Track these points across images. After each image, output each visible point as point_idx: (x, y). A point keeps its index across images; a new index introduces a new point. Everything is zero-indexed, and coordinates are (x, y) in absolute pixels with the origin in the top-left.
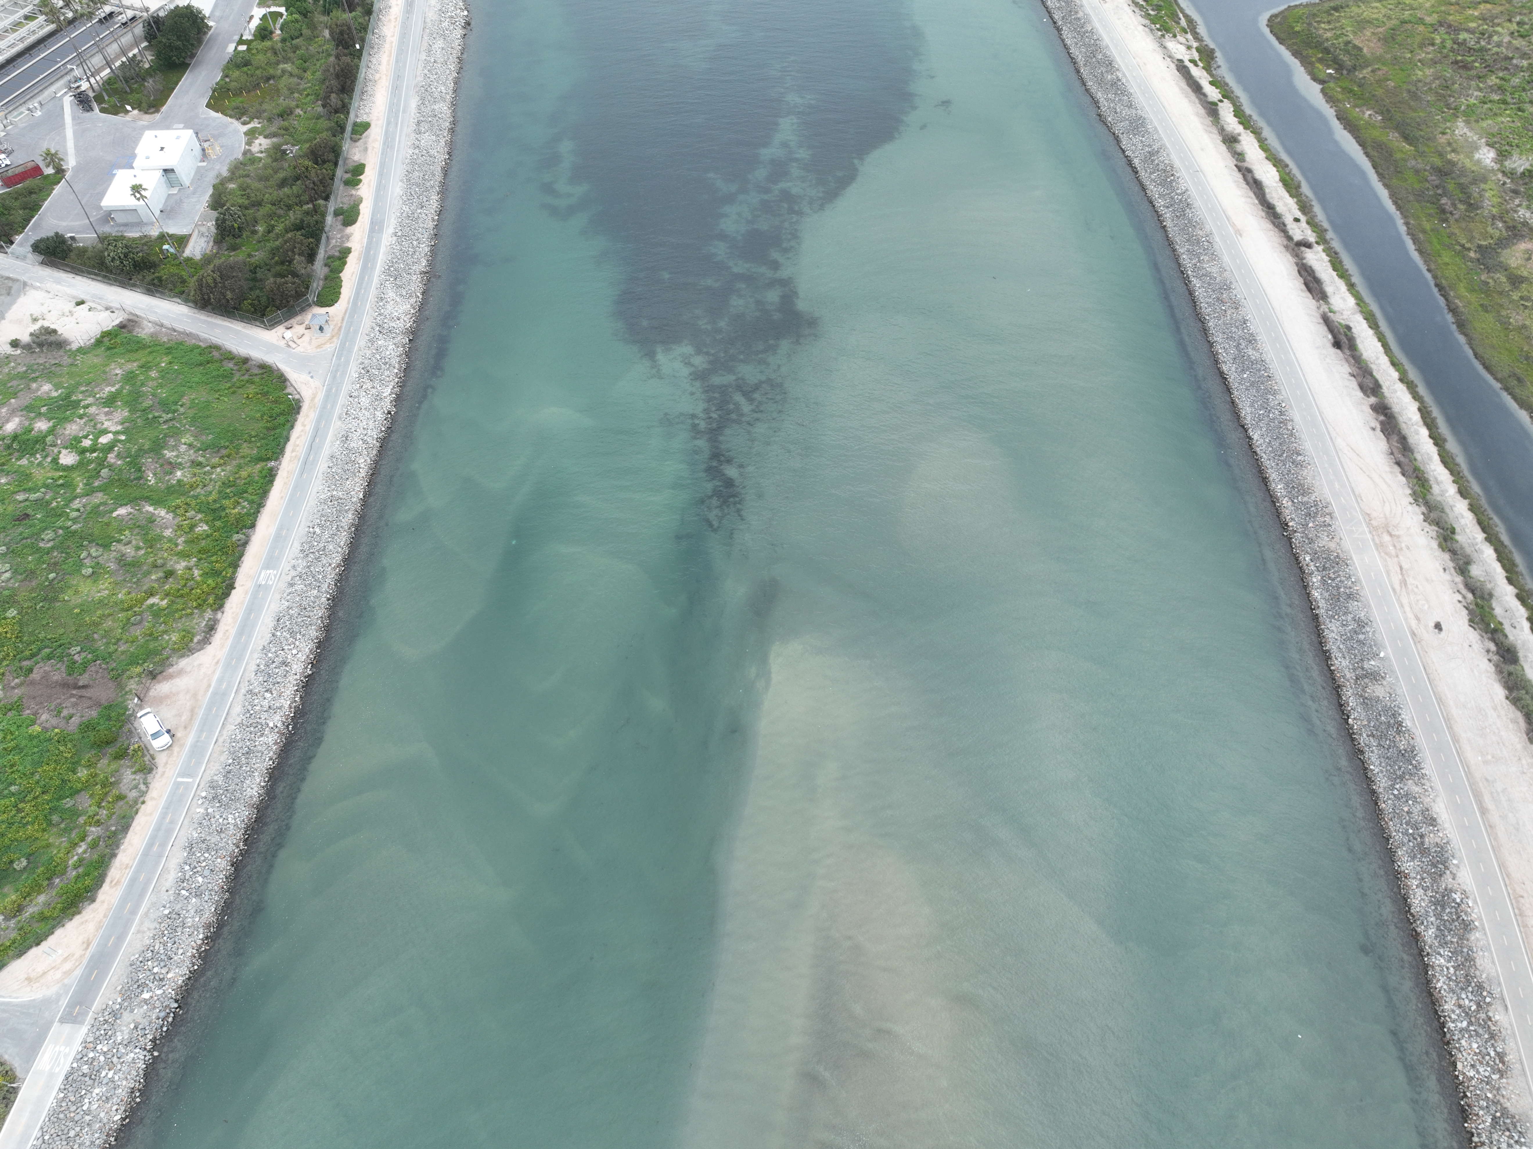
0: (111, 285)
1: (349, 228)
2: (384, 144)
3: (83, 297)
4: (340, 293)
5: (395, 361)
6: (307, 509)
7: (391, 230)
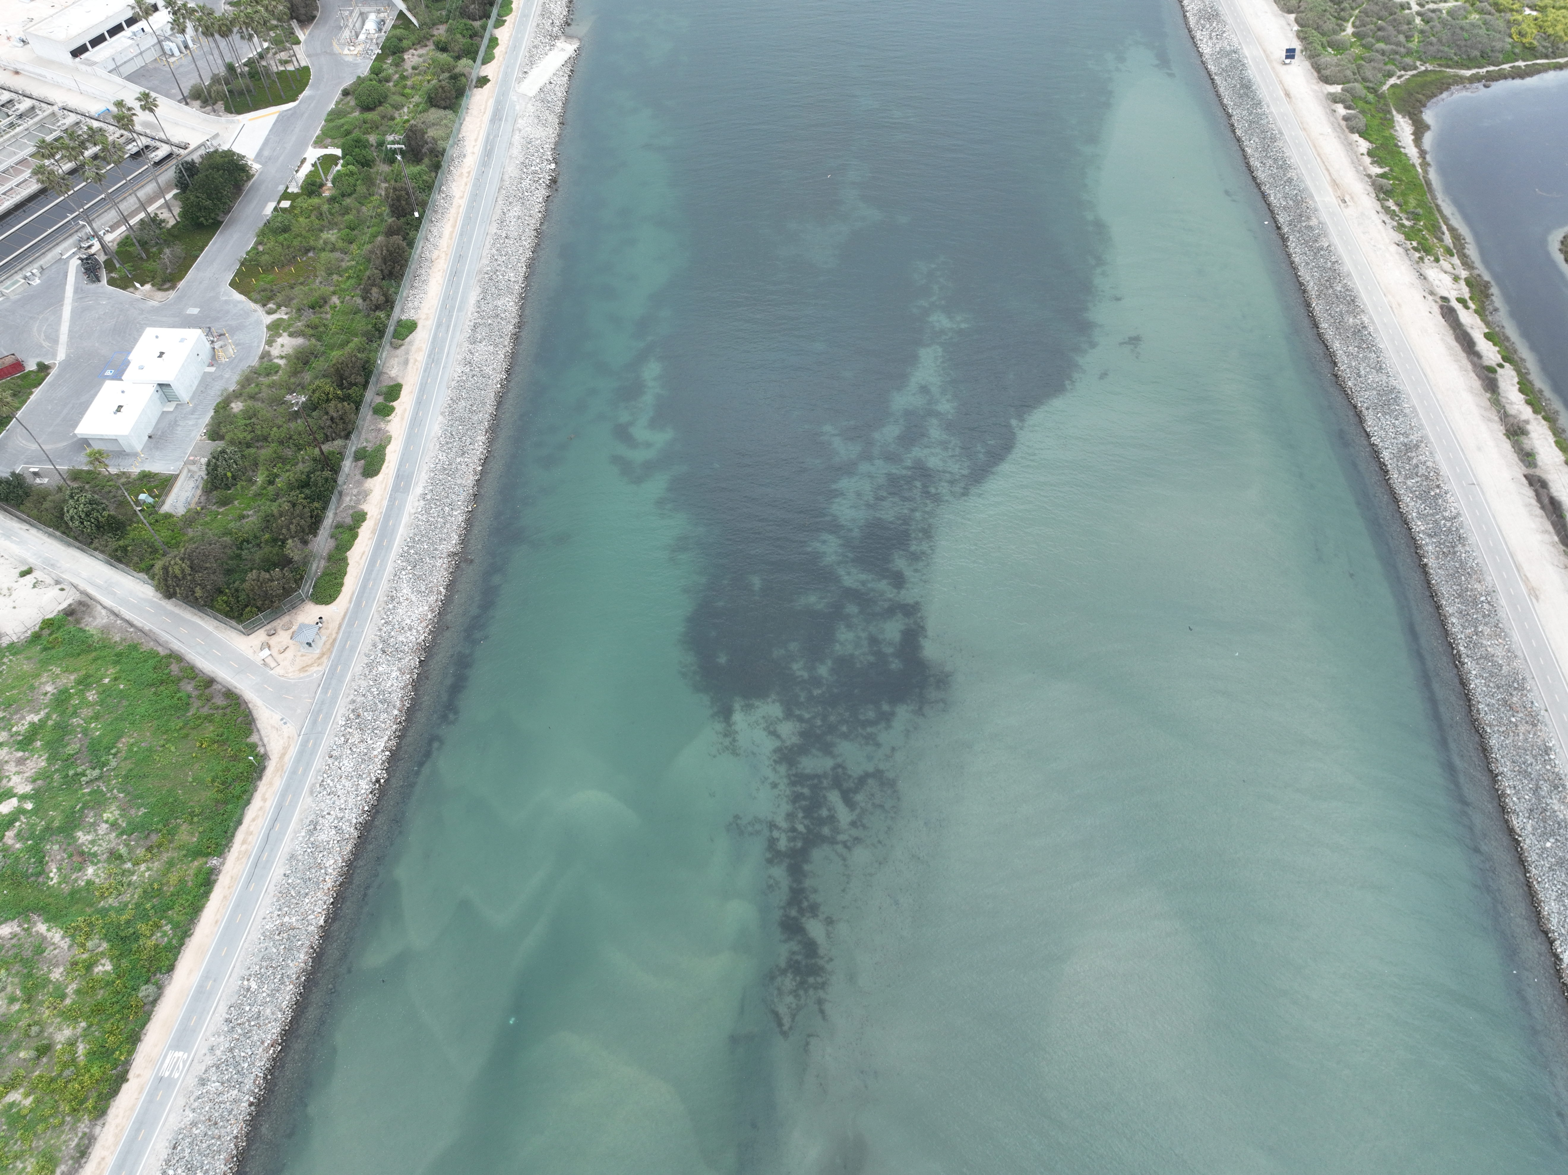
0: (69, 545)
1: (369, 480)
2: (429, 356)
3: (32, 561)
4: (342, 585)
5: (396, 698)
6: (246, 946)
7: (419, 490)
